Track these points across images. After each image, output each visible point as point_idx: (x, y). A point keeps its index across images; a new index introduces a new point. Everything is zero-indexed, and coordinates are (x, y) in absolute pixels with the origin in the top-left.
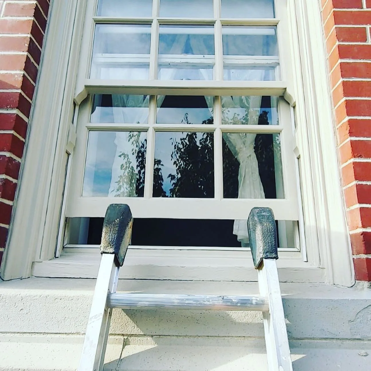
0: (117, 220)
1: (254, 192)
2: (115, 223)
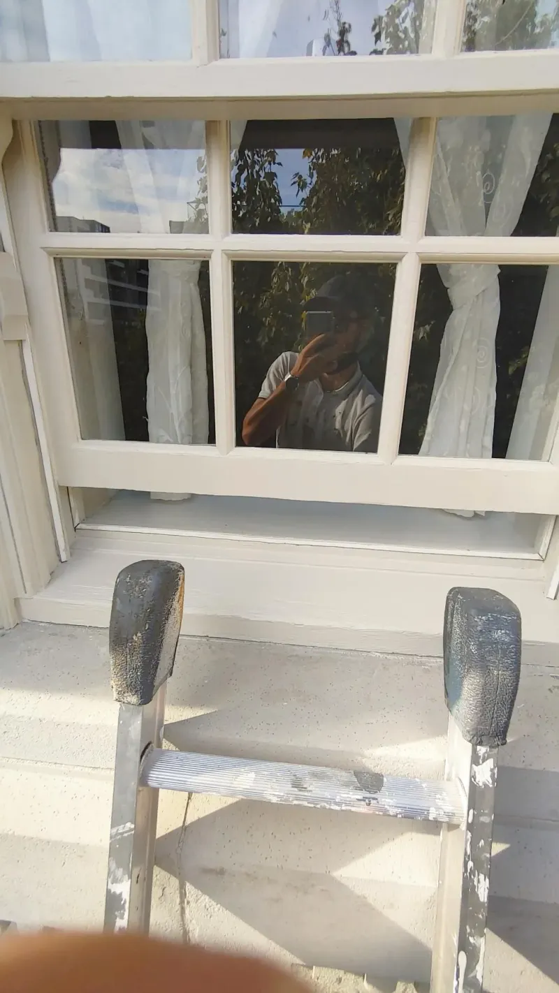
0: (136, 635)
1: (475, 392)
2: (133, 644)
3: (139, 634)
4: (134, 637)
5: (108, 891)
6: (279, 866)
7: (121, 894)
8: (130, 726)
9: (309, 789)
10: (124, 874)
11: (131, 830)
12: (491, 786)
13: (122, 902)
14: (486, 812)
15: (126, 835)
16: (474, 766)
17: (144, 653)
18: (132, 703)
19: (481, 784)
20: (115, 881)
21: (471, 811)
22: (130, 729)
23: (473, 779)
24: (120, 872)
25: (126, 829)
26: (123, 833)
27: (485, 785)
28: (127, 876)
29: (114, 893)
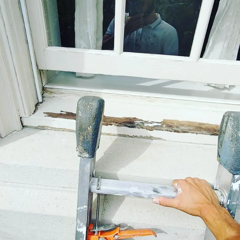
2: (88, 131)
3: (90, 127)
4: (88, 128)
5: (77, 231)
6: (144, 223)
7: (82, 232)
8: (85, 167)
9: (161, 192)
10: (83, 225)
11: (86, 208)
12: (238, 191)
13: (83, 235)
14: (235, 200)
15: (84, 210)
16: (232, 183)
17: (93, 135)
18: (86, 157)
19: (234, 190)
20: (79, 227)
21: (229, 200)
22: (85, 168)
23: (231, 188)
24: (81, 224)
25: (84, 208)
26: (83, 209)
27: (236, 190)
28: (84, 225)
29: (79, 232)
